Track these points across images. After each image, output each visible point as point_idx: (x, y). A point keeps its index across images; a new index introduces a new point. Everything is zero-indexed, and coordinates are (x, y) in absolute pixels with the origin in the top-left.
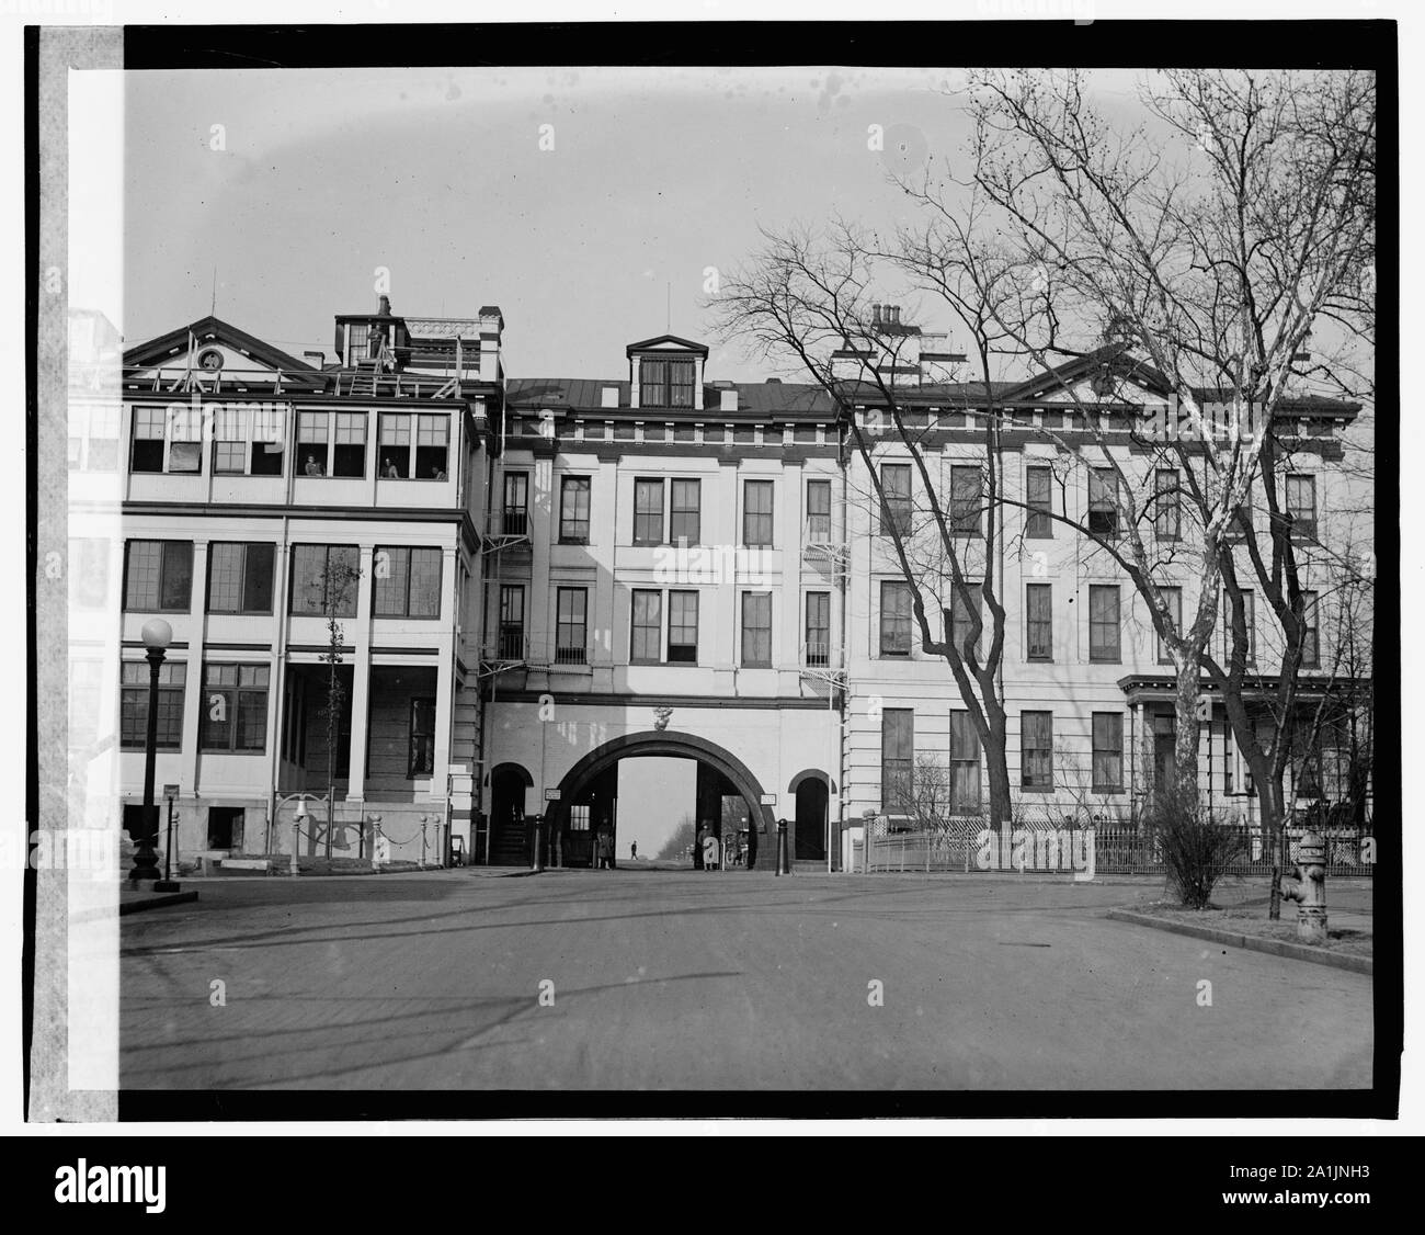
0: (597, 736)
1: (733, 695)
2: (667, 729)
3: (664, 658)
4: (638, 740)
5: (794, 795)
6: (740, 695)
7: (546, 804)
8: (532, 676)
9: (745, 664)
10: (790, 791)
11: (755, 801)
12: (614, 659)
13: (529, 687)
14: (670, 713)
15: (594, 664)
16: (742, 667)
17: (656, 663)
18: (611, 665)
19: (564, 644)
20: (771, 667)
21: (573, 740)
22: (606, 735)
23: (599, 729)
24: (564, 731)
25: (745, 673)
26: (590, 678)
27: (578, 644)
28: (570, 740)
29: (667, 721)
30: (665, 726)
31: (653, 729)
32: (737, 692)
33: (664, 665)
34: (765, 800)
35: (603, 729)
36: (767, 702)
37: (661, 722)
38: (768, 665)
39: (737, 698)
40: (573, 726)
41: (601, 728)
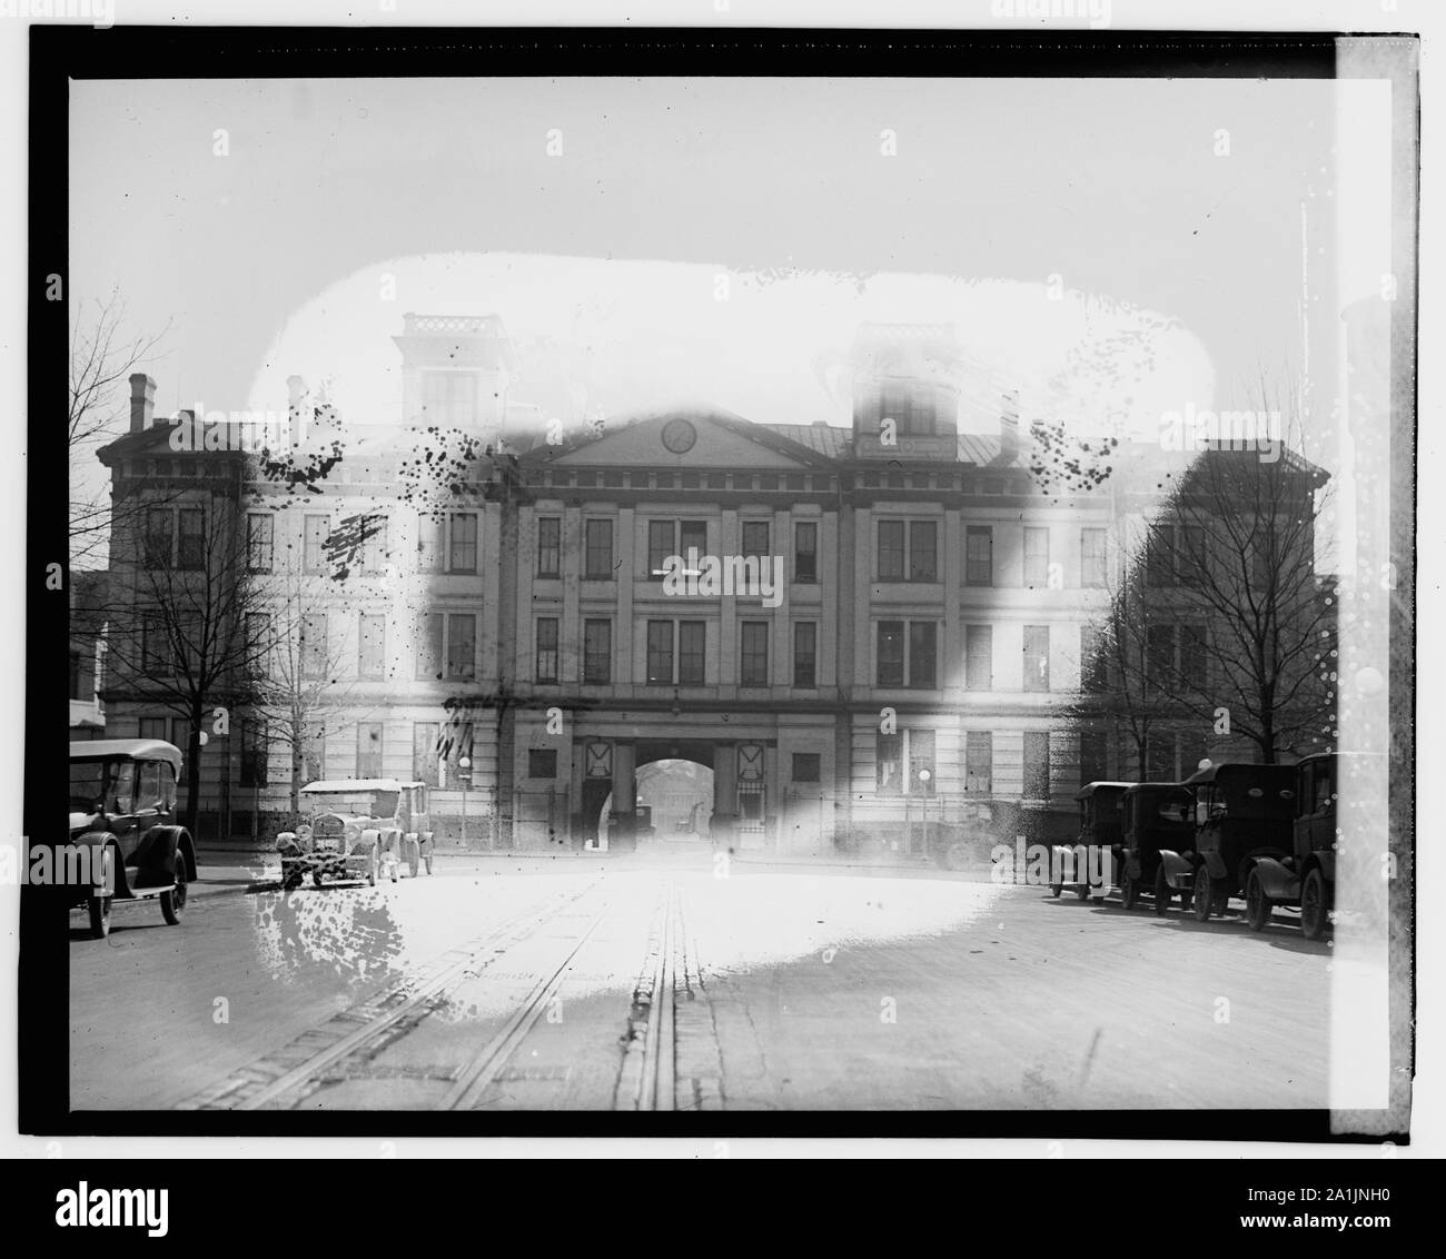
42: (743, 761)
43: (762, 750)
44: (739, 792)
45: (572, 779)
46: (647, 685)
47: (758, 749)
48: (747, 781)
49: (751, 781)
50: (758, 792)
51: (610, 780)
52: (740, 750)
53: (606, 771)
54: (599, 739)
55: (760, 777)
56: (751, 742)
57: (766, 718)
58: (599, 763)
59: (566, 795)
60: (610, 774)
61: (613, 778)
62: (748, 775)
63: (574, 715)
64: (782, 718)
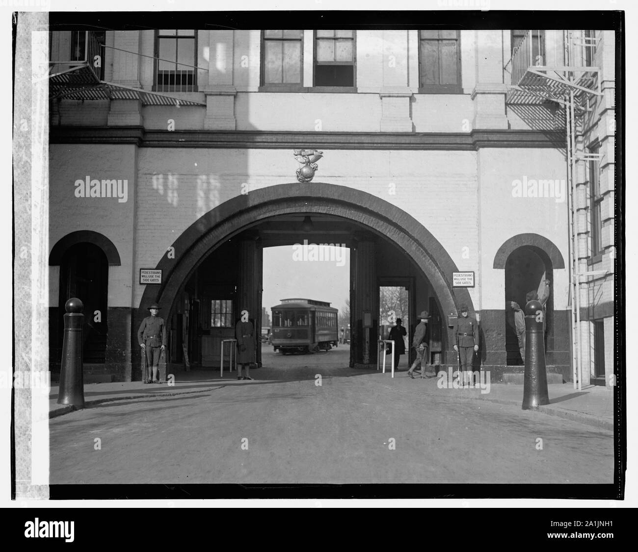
0: (207, 192)
1: (409, 130)
2: (315, 180)
3: (308, 82)
4: (273, 197)
5: (502, 273)
6: (418, 130)
7: (140, 291)
8: (116, 106)
9: (423, 88)
10: (496, 266)
11: (442, 281)
12: (236, 83)
13: (113, 121)
14: (319, 157)
15: (207, 90)
16: (420, 93)
17: (297, 88)
18: (233, 91)
19: (166, 66)
20: (461, 92)
21: (173, 198)
22: (221, 192)
23: (208, 183)
24: (161, 187)
25: (425, 101)
26: (202, 110)
27: (185, 66)
28: (169, 200)
29: (315, 169)
30: (311, 176)
31: (295, 180)
32: (414, 127)
33: (308, 90)
34: (458, 280)
35: (215, 182)
36: (458, 140)
37: (305, 170)
38: (456, 88)
39: (414, 134)
40: (173, 180)
41: (212, 181)
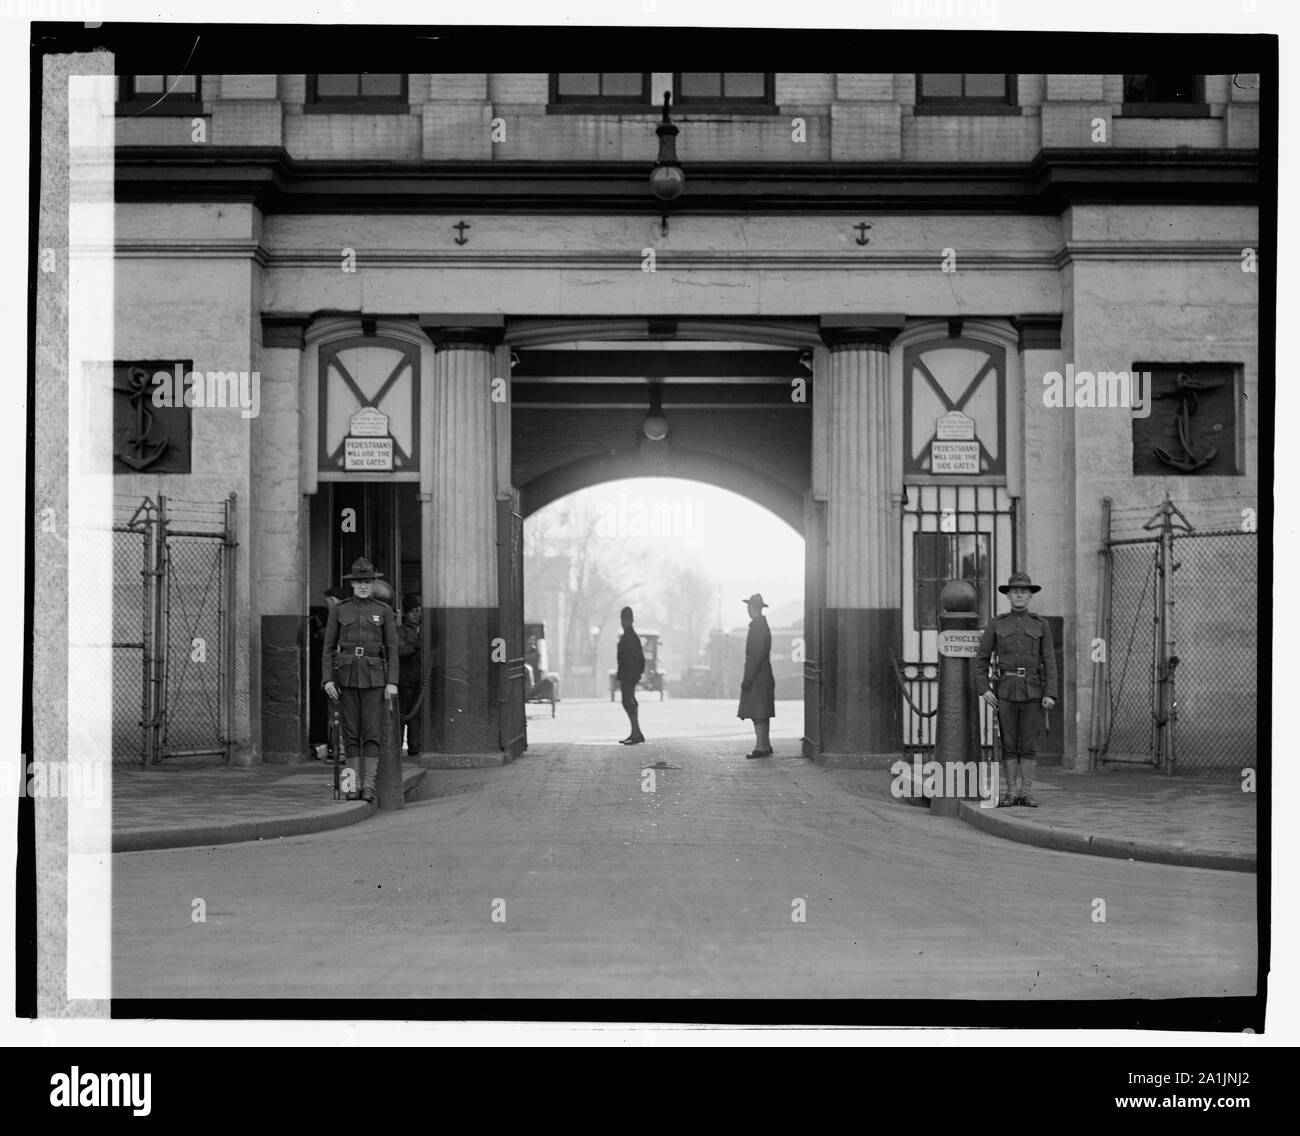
42: (925, 400)
43: (997, 361)
44: (911, 525)
45: (255, 477)
46: (551, 110)
47: (982, 358)
48: (941, 480)
49: (956, 482)
50: (986, 524)
51: (415, 487)
52: (912, 361)
53: (397, 450)
54: (370, 326)
55: (995, 466)
56: (956, 328)
57: (1018, 235)
58: (369, 422)
59: (228, 542)
60: (413, 464)
61: (425, 477)
62: (946, 460)
63: (262, 229)
64: (1088, 223)
